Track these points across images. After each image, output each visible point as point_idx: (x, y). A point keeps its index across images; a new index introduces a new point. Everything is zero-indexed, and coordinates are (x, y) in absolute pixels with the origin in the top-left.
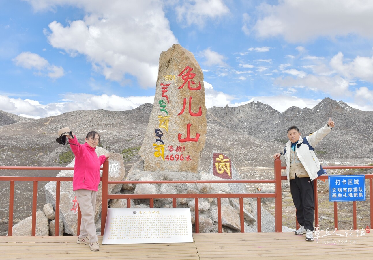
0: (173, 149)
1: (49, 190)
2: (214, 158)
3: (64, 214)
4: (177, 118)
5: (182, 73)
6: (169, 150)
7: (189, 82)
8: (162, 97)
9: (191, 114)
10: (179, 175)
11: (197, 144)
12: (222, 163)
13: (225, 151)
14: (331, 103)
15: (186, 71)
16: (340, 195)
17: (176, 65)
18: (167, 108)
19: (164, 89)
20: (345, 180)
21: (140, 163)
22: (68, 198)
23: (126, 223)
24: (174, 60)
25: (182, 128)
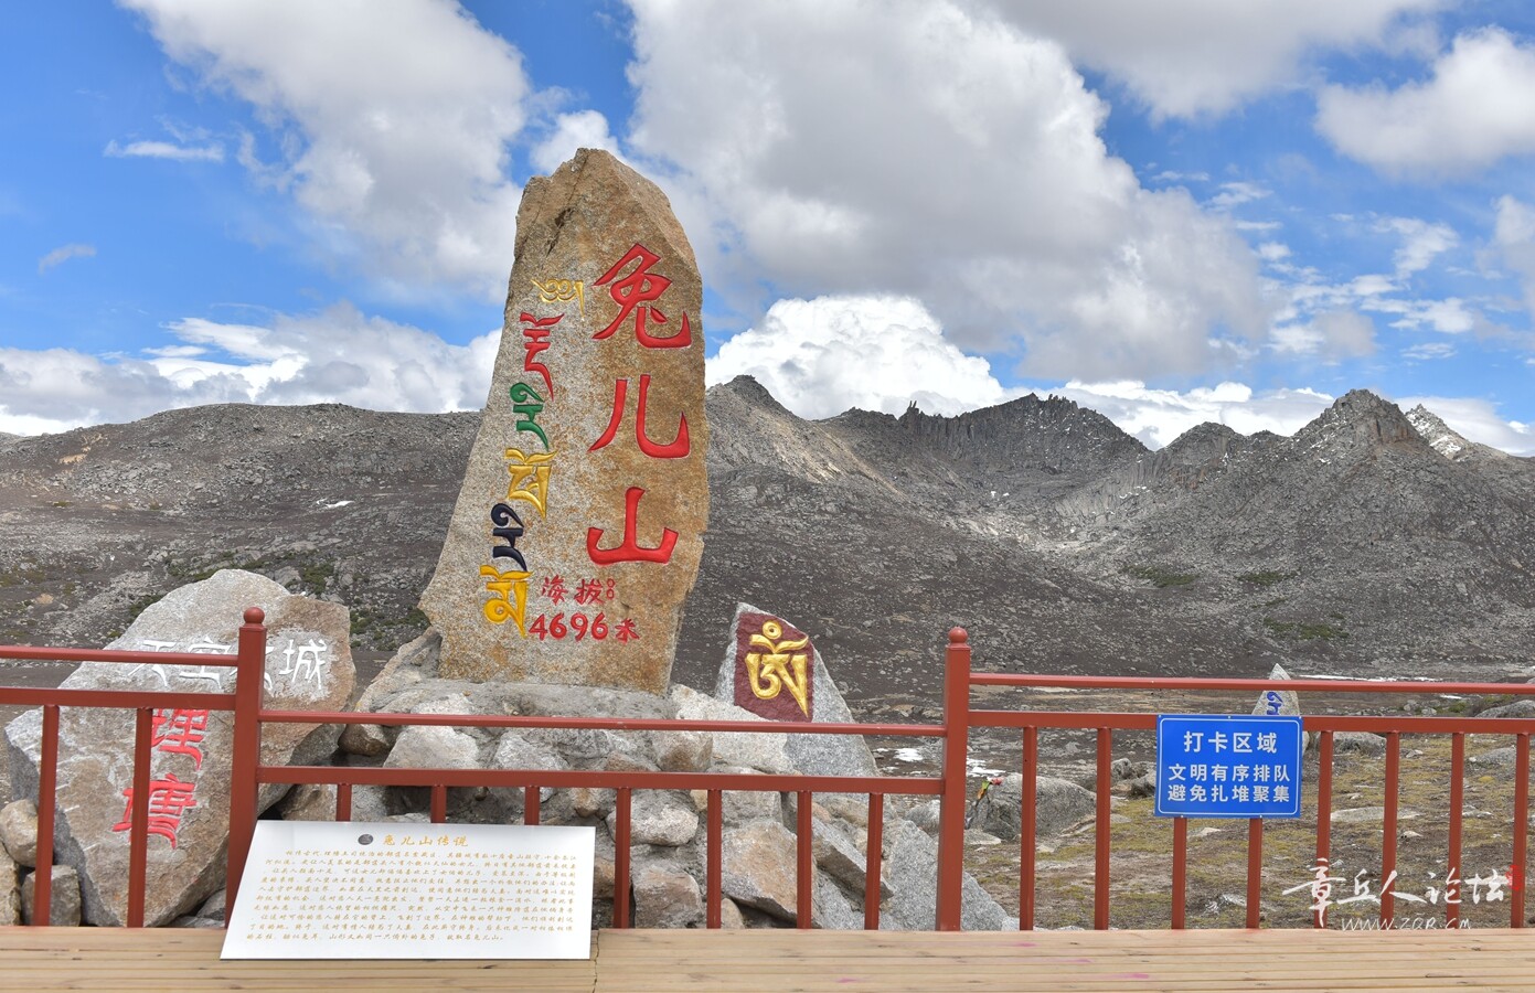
0: (566, 592)
1: (25, 745)
2: (744, 637)
3: (82, 846)
4: (587, 462)
5: (613, 272)
6: (547, 593)
7: (641, 312)
8: (527, 370)
9: (646, 448)
10: (582, 701)
11: (663, 572)
12: (775, 656)
15: (628, 266)
16: (1198, 793)
17: (588, 238)
18: (546, 419)
19: (535, 338)
20: (1224, 736)
21: (424, 647)
22: (104, 780)
23: (327, 881)
24: (579, 216)
25: (602, 505)
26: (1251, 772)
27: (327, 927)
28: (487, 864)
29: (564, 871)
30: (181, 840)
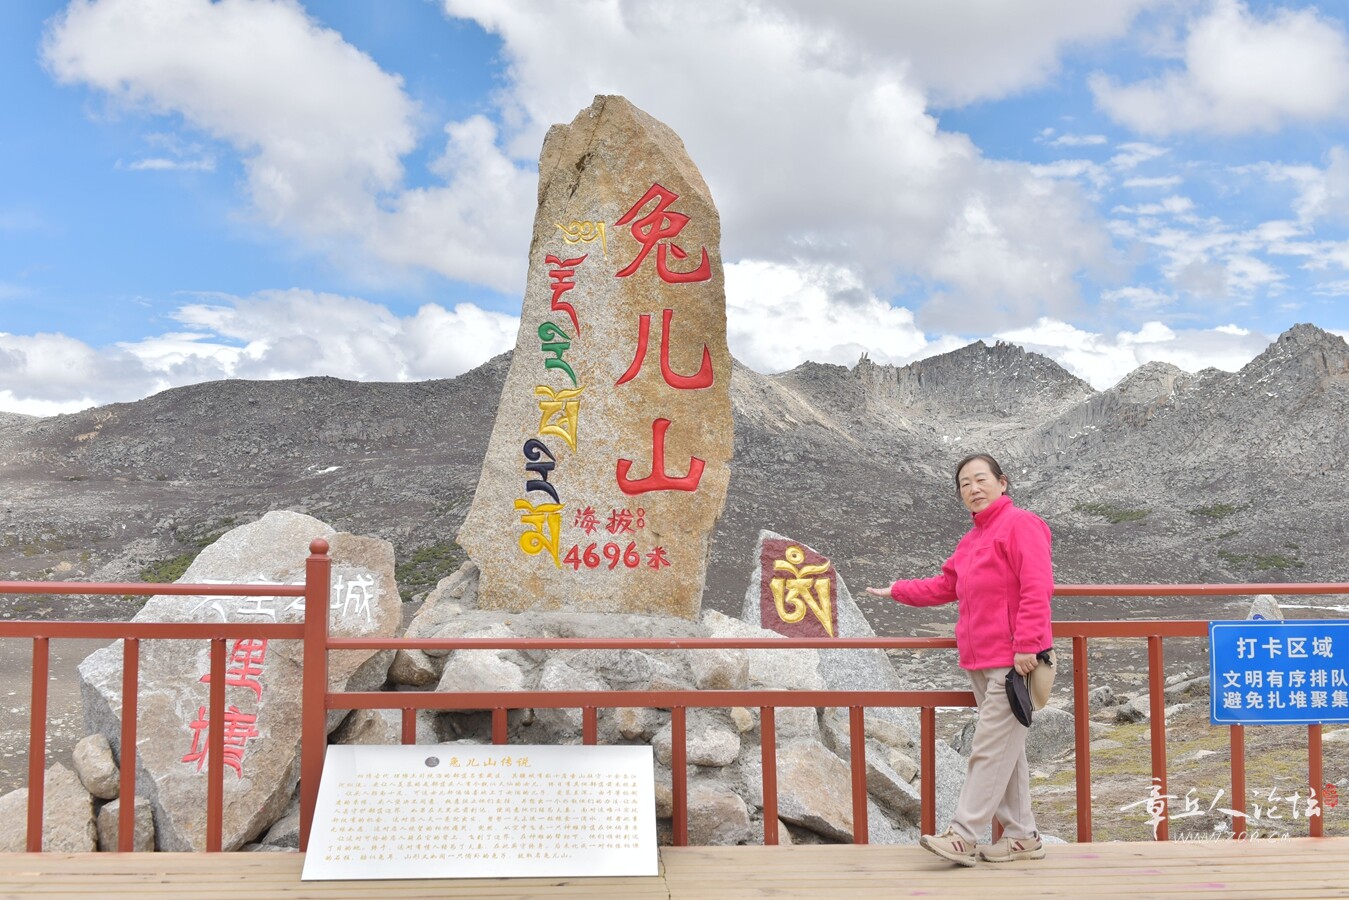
0: (598, 522)
1: (97, 681)
2: (767, 562)
3: (154, 777)
4: (614, 395)
5: (633, 211)
6: (579, 524)
7: (662, 249)
8: (553, 309)
9: (671, 380)
10: (619, 627)
11: (691, 499)
12: (799, 580)
13: (859, 554)
14: (1322, 349)
15: (648, 205)
16: (1254, 699)
17: (608, 180)
18: (573, 356)
19: (561, 279)
20: (1278, 641)
21: (462, 580)
22: (172, 712)
23: (398, 802)
24: (599, 160)
25: (630, 436)
26: (1307, 677)
27: (401, 847)
28: (551, 784)
29: (626, 789)
30: (247, 769)
